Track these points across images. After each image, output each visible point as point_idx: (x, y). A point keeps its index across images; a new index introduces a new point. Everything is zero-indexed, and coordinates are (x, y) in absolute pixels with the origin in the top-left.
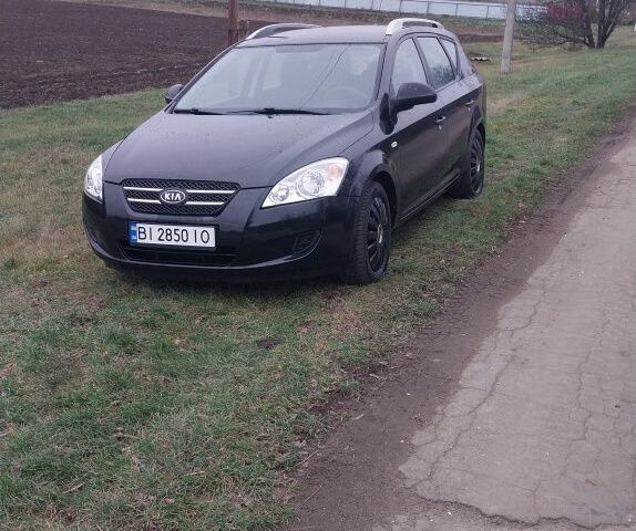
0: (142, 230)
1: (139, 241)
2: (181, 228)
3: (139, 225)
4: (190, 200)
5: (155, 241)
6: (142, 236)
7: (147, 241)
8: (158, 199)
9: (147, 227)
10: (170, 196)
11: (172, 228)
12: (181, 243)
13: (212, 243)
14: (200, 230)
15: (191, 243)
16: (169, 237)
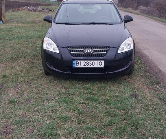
0: (77, 63)
1: (76, 66)
2: (92, 61)
3: (76, 61)
4: (94, 52)
5: (82, 66)
6: (77, 64)
7: (80, 66)
8: (82, 52)
9: (79, 61)
10: (88, 51)
11: (89, 61)
12: (92, 66)
13: (103, 66)
14: (99, 61)
15: (95, 66)
16: (88, 64)
